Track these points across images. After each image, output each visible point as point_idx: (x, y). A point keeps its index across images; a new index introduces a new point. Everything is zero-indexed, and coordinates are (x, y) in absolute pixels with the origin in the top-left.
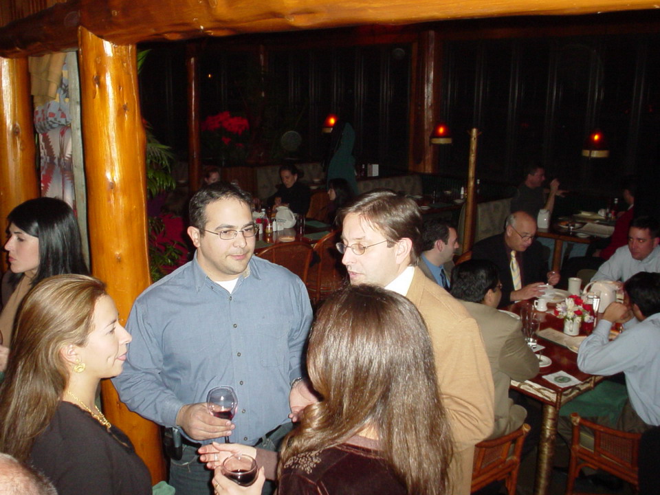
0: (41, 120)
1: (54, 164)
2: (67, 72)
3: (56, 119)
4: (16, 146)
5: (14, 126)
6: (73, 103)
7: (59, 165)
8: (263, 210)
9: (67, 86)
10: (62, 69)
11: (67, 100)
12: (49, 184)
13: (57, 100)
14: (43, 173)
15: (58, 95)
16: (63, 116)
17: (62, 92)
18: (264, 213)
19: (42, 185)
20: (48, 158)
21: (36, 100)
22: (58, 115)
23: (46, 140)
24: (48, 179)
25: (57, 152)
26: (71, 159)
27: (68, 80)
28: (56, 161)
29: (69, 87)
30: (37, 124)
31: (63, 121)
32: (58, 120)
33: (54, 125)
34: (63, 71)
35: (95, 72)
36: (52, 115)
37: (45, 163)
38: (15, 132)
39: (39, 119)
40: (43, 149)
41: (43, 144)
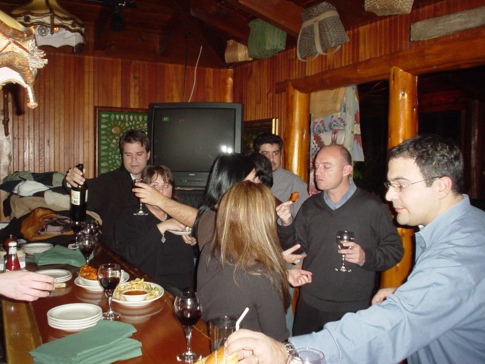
0: (320, 126)
3: (337, 124)
5: (303, 130)
9: (345, 106)
13: (339, 114)
22: (339, 121)
23: (318, 138)
30: (314, 130)
31: (342, 124)
34: (344, 98)
37: (314, 152)
39: (318, 126)
40: (314, 144)
41: (315, 141)
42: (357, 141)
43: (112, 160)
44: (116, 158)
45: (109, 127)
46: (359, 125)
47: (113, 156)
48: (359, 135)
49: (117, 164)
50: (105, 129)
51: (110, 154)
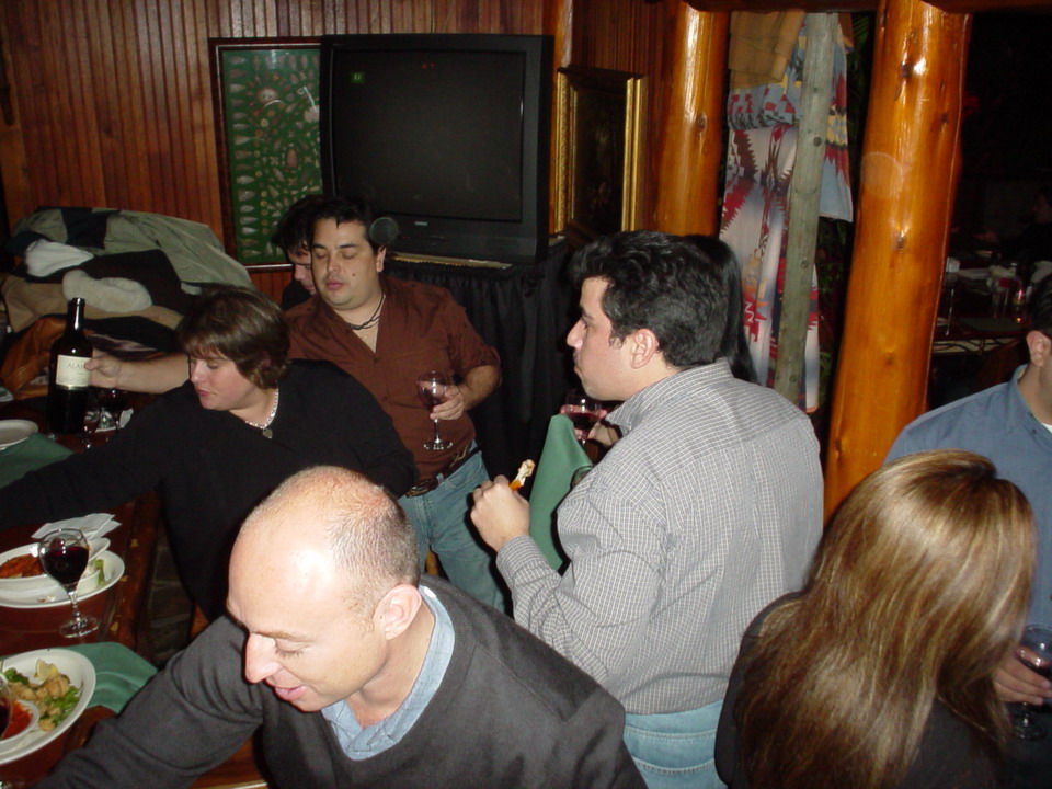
0: (743, 111)
1: (753, 181)
2: (805, 38)
3: (776, 114)
4: (698, 147)
5: (699, 117)
6: (808, 89)
7: (763, 182)
8: (1014, 264)
9: (801, 63)
10: (798, 35)
11: (798, 84)
12: (737, 210)
13: (784, 84)
14: (728, 191)
15: (786, 77)
16: (790, 109)
17: (794, 71)
18: (1014, 269)
19: (724, 209)
20: (742, 170)
21: (737, 77)
22: (781, 107)
23: (742, 141)
24: (736, 202)
25: (761, 161)
26: (789, 178)
27: (804, 53)
28: (757, 176)
29: (806, 63)
30: (733, 117)
31: (788, 118)
32: (780, 115)
33: (769, 123)
34: (800, 38)
35: (905, 57)
36: (771, 106)
37: (734, 176)
38: (698, 125)
39: (740, 109)
40: (733, 153)
41: (736, 147)
42: (836, 163)
43: (262, 168)
44: (272, 163)
45: (249, 89)
46: (845, 118)
47: (264, 159)
48: (843, 148)
49: (276, 179)
50: (240, 95)
51: (258, 153)
